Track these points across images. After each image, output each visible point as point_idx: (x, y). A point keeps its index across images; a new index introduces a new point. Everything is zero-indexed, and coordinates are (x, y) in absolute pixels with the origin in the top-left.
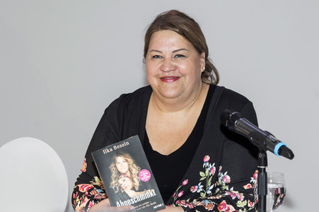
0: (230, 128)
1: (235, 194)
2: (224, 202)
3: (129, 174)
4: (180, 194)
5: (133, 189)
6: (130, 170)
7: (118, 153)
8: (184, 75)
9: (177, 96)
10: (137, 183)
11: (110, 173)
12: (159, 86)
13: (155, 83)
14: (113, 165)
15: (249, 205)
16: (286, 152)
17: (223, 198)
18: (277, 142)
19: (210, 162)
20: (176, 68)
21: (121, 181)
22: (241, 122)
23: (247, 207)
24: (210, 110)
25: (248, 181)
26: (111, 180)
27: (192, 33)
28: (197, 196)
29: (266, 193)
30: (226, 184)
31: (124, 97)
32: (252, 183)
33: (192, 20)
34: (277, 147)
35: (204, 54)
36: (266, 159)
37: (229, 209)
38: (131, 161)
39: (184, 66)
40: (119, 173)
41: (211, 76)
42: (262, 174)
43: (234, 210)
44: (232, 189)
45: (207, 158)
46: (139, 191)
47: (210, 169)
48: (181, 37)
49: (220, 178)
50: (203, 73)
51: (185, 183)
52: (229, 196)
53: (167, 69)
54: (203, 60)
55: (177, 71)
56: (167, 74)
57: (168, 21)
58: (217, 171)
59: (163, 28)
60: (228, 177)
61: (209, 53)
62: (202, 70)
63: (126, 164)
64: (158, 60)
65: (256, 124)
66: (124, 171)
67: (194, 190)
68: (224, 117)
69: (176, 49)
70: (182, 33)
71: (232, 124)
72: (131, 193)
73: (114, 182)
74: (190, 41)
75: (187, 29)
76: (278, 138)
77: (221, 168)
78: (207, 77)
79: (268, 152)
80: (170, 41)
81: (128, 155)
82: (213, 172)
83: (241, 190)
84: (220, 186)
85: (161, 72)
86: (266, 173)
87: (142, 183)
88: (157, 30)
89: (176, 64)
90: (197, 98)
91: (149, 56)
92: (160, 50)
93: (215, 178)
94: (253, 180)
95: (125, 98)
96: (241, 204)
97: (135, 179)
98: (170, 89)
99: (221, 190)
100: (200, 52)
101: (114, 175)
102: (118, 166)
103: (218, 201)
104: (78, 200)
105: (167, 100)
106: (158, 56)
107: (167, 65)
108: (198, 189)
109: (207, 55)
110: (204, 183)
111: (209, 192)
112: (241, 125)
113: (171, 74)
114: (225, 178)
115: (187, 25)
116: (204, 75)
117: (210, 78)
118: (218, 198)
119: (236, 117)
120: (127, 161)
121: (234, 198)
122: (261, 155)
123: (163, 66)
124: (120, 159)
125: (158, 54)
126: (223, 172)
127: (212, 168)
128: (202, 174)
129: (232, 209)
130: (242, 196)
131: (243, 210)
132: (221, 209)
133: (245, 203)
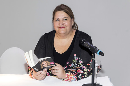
0: (82, 45)
1: (84, 67)
2: (79, 69)
4: (66, 67)
8: (67, 26)
9: (65, 34)
12: (58, 30)
13: (57, 29)
15: (88, 71)
16: (101, 54)
17: (79, 68)
18: (98, 50)
19: (76, 56)
20: (64, 24)
22: (86, 43)
23: (87, 71)
25: (89, 63)
27: (69, 12)
28: (71, 68)
29: (95, 68)
30: (81, 64)
31: (46, 34)
32: (90, 64)
33: (69, 7)
34: (98, 52)
35: (73, 19)
36: (94, 56)
37: (81, 72)
39: (67, 23)
41: (75, 27)
42: (93, 61)
43: (83, 72)
45: (75, 55)
47: (76, 59)
48: (65, 13)
50: (73, 26)
51: (67, 63)
52: (81, 67)
53: (61, 24)
54: (73, 21)
56: (61, 26)
57: (61, 8)
59: (59, 10)
60: (82, 61)
61: (75, 19)
62: (73, 25)
64: (58, 21)
65: (92, 44)
67: (70, 66)
68: (80, 41)
69: (64, 17)
70: (66, 12)
71: (83, 43)
74: (69, 14)
76: (99, 49)
77: (80, 58)
78: (74, 27)
79: (95, 53)
82: (77, 60)
84: (79, 64)
85: (59, 25)
86: (94, 61)
88: (57, 11)
89: (64, 22)
90: (71, 34)
91: (55, 20)
92: (58, 18)
93: (78, 62)
94: (90, 62)
96: (85, 70)
98: (62, 31)
100: (72, 19)
103: (77, 69)
104: (30, 69)
107: (61, 23)
108: (72, 65)
109: (74, 20)
110: (74, 63)
111: (75, 66)
112: (86, 44)
113: (63, 26)
114: (81, 62)
115: (67, 9)
116: (73, 27)
117: (75, 28)
118: (77, 68)
119: (84, 41)
121: (83, 68)
122: (93, 55)
123: (59, 23)
125: (58, 19)
126: (80, 60)
127: (77, 59)
128: (73, 60)
129: (82, 72)
130: (86, 68)
131: (86, 72)
132: (78, 71)
133: (87, 70)
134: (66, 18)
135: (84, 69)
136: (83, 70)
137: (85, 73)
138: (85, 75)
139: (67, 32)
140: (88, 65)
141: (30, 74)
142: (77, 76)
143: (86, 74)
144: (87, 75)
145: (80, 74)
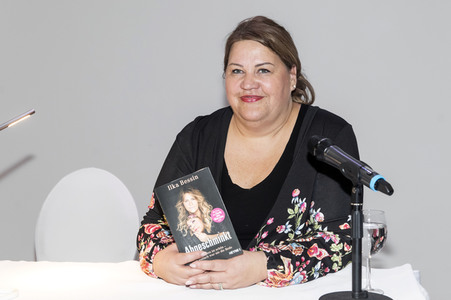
0: (319, 157)
1: (329, 235)
2: (315, 245)
3: (199, 214)
4: (264, 235)
5: (205, 231)
6: (200, 209)
7: (186, 189)
8: (268, 95)
9: (260, 119)
10: (209, 225)
11: (177, 214)
12: (239, 108)
14: (179, 204)
15: (346, 249)
16: (384, 187)
17: (314, 241)
18: (373, 174)
19: (301, 196)
20: (259, 86)
21: (189, 223)
22: (332, 149)
23: (343, 251)
24: (301, 134)
25: (345, 220)
26: (178, 221)
28: (284, 236)
29: (362, 235)
30: (319, 223)
31: (200, 119)
32: (349, 223)
34: (374, 180)
35: (294, 68)
36: (361, 194)
37: (321, 254)
38: (201, 198)
39: (269, 84)
40: (188, 213)
42: (357, 213)
43: (327, 254)
44: (326, 229)
45: (297, 192)
46: (212, 234)
47: (300, 205)
48: (266, 49)
49: (312, 216)
50: (293, 92)
51: (270, 221)
52: (322, 238)
53: (248, 86)
54: (293, 77)
55: (260, 89)
56: (248, 93)
57: (253, 29)
58: (308, 208)
59: (245, 37)
60: (322, 215)
62: (292, 89)
63: (195, 202)
64: (239, 76)
66: (193, 211)
67: (281, 230)
68: (311, 145)
69: (260, 63)
70: (268, 44)
71: (320, 152)
72: (202, 237)
73: (181, 224)
75: (273, 39)
76: (375, 170)
77: (313, 203)
79: (364, 187)
80: (253, 53)
81: (197, 191)
82: (303, 209)
83: (337, 231)
84: (312, 226)
85: (241, 91)
86: (361, 212)
87: (215, 224)
88: (239, 40)
90: (286, 121)
92: (240, 63)
94: (350, 218)
95: (201, 121)
96: (335, 248)
97: (207, 220)
99: (313, 230)
101: (181, 215)
102: (186, 204)
103: (308, 245)
104: (142, 243)
105: (249, 124)
106: (238, 71)
107: (249, 81)
108: (286, 228)
109: (299, 71)
110: (293, 222)
111: (298, 233)
112: (333, 154)
113: (253, 93)
114: (318, 216)
116: (295, 94)
117: (303, 97)
118: (308, 240)
119: (325, 144)
120: (196, 198)
121: (327, 241)
122: (354, 190)
123: (243, 83)
124: (188, 196)
125: (239, 68)
126: (316, 208)
127: (302, 204)
128: (290, 211)
129: (325, 254)
130: (337, 238)
131: (338, 255)
132: (311, 254)
133: (340, 247)
134: (265, 67)
135: (331, 242)
136: (326, 246)
137: (335, 258)
138: (332, 263)
139: (267, 114)
140: (342, 227)
141: (142, 259)
142: (308, 269)
143: (337, 262)
144: (340, 263)
145: (319, 263)
